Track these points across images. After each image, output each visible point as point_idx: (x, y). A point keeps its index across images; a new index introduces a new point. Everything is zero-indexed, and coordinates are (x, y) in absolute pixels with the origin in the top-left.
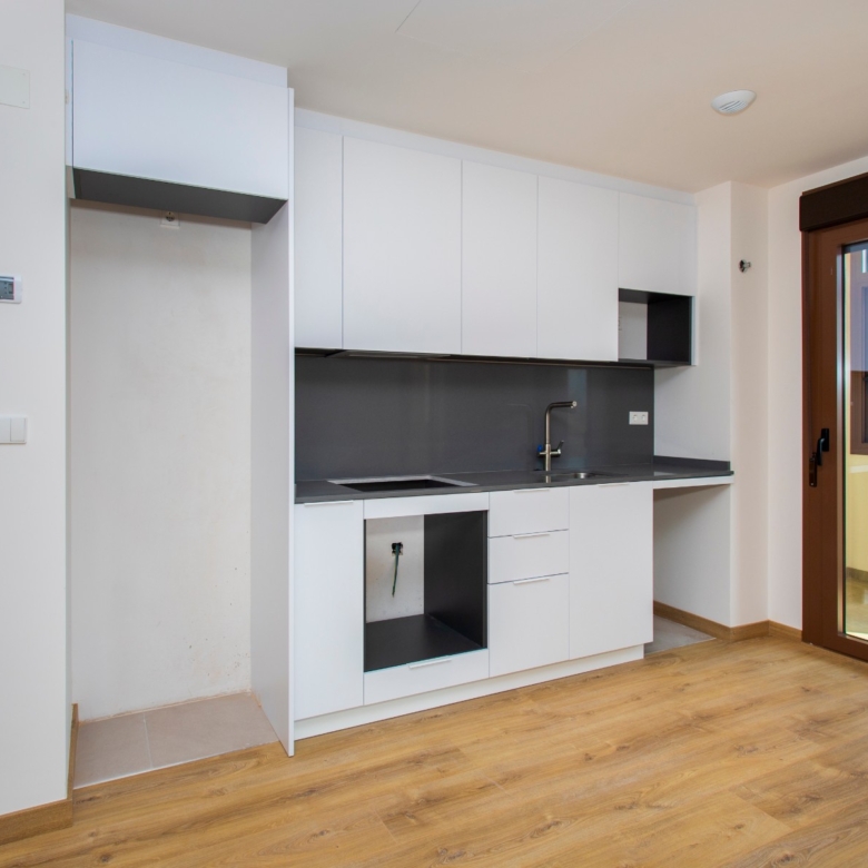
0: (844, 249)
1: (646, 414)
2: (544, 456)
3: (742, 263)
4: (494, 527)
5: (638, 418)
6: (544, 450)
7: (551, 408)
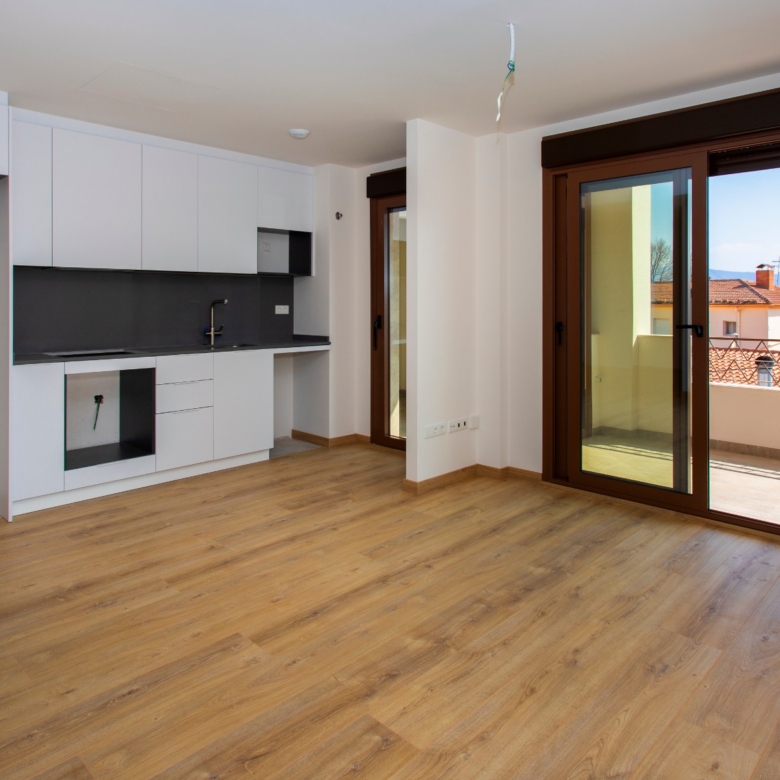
0: (390, 210)
1: (287, 307)
2: (210, 336)
3: (338, 213)
4: (159, 379)
5: (281, 310)
6: (210, 331)
7: (214, 304)
